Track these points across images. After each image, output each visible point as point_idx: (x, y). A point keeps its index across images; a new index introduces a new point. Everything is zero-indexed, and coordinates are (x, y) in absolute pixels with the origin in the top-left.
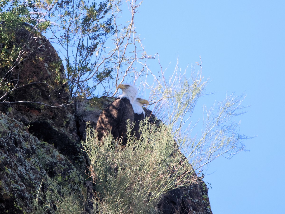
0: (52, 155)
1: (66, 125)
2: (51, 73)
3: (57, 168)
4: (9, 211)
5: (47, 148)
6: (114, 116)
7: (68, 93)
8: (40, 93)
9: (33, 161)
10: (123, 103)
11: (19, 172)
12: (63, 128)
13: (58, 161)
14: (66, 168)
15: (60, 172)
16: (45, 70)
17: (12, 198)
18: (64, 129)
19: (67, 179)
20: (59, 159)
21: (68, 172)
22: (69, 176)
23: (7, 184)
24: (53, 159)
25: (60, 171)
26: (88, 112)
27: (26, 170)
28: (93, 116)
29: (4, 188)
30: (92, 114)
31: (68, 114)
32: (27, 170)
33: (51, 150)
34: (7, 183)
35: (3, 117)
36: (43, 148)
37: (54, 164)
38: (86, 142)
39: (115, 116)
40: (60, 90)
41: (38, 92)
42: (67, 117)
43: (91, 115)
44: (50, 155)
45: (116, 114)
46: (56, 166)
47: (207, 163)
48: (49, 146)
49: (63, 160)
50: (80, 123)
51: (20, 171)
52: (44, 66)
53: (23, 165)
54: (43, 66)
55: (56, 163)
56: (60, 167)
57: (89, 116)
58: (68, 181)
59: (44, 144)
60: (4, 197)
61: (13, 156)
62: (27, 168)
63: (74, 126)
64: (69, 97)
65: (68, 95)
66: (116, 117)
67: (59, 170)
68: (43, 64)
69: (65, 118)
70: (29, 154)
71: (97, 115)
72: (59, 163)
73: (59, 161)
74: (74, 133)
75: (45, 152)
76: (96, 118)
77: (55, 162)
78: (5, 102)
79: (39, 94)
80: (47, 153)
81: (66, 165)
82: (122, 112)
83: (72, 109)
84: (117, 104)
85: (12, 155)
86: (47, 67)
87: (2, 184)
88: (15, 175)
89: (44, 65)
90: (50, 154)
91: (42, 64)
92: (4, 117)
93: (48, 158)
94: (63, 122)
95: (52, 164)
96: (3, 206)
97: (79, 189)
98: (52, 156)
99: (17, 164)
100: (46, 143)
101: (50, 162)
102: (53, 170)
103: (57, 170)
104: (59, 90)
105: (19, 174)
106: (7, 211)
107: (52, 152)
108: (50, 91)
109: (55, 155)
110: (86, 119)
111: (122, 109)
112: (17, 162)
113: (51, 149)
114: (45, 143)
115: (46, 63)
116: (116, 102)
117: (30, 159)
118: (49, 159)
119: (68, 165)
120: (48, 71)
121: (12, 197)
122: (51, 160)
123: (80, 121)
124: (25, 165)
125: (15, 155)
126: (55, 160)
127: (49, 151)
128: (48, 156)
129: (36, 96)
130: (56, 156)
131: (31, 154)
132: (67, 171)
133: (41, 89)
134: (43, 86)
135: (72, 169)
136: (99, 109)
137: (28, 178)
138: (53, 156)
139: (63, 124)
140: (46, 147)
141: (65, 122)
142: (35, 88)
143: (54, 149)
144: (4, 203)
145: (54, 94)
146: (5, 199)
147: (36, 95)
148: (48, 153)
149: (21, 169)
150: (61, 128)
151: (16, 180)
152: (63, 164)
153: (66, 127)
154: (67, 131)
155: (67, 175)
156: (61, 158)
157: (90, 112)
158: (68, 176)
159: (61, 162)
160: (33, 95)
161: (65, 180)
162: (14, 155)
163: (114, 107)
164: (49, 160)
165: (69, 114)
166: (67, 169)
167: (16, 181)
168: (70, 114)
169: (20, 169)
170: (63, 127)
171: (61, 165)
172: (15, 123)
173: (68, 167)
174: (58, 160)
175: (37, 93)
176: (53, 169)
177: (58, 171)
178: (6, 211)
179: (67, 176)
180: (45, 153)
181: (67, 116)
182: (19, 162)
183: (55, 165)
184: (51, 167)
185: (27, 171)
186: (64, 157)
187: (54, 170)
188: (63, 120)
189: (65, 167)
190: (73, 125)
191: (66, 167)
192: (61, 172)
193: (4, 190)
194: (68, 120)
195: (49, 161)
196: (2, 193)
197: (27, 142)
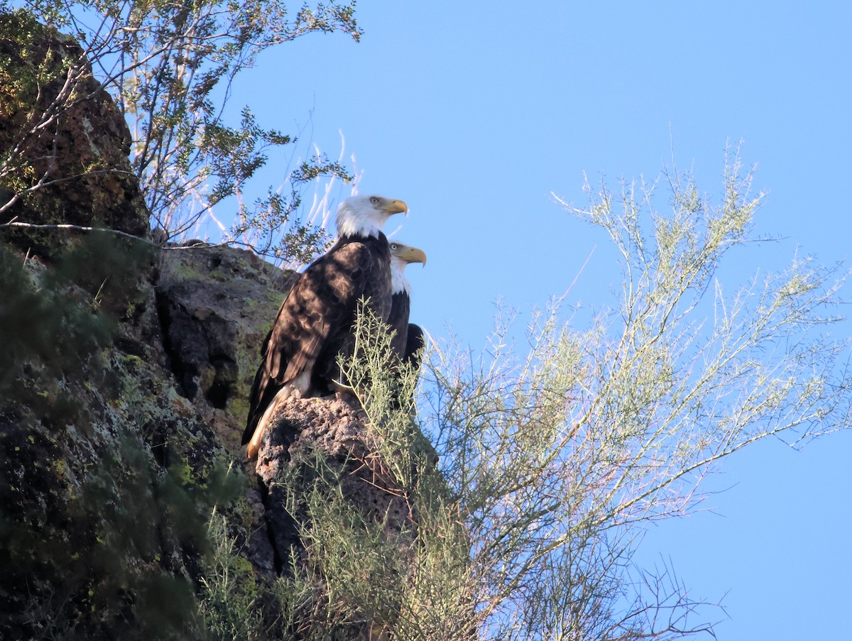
0: (161, 397)
1: (134, 314)
2: (100, 152)
3: (176, 437)
4: (80, 555)
5: (143, 374)
6: (338, 292)
7: (144, 217)
8: (64, 211)
9: (124, 408)
10: (369, 256)
11: (95, 439)
12: (125, 323)
13: (177, 419)
14: (201, 441)
15: (185, 453)
16: (84, 140)
17: (91, 515)
18: (126, 327)
19: (205, 475)
20: (179, 412)
21: (208, 455)
22: (211, 466)
23: (74, 470)
24: (165, 410)
25: (187, 450)
26: (188, 282)
27: (112, 435)
28: (207, 296)
29: (69, 482)
30: (203, 287)
31: (140, 282)
32: (114, 435)
33: (155, 384)
34: (74, 467)
35: (33, 268)
36: (133, 376)
37: (166, 426)
38: (354, 358)
39: (343, 293)
40: (119, 205)
41: (57, 206)
42: (138, 291)
43: (200, 291)
44: (155, 396)
45: (344, 288)
46: (175, 432)
47: (721, 456)
48: (149, 369)
49: (190, 416)
50: (173, 313)
51: (99, 435)
52: (82, 128)
53: (105, 420)
54: (76, 128)
55: (172, 424)
56: (185, 437)
57: (197, 295)
58: (210, 482)
59: (132, 362)
60: (68, 510)
61: (79, 388)
62: (115, 428)
63: (153, 322)
64: (145, 231)
65: (143, 223)
66: (346, 297)
67: (182, 445)
68: (78, 122)
69: (134, 293)
70: (115, 388)
71: (217, 293)
72: (180, 423)
73: (181, 419)
74: (156, 343)
75: (140, 388)
76: (216, 302)
77: (168, 419)
78: (16, 224)
79: (60, 213)
80: (146, 390)
81: (200, 432)
82: (365, 283)
83: (152, 268)
84: (351, 257)
85: (76, 384)
86: (90, 130)
87: (66, 470)
88: (87, 446)
89: (80, 124)
90: (155, 394)
91: (75, 121)
92: (35, 266)
93: (150, 405)
94: (125, 306)
95: (163, 424)
96: (66, 539)
97: (237, 511)
98: (159, 401)
99: (90, 414)
100: (139, 358)
101: (154, 418)
102: (166, 443)
103: (177, 444)
104: (116, 205)
105: (97, 444)
106: (76, 556)
107: (160, 387)
108: (93, 206)
109: (170, 399)
110: (187, 301)
111: (366, 272)
112: (91, 406)
113: (156, 378)
114: (135, 360)
115: (86, 119)
116: (349, 249)
117: (117, 401)
118: (152, 409)
119: (204, 432)
120: (91, 144)
121: (90, 512)
122: (158, 412)
123: (171, 306)
124: (110, 421)
125: (84, 387)
126: (169, 415)
127: (150, 383)
128: (148, 400)
129: (50, 219)
130: (172, 401)
131: (119, 389)
132: (205, 450)
133: (65, 198)
134: (73, 189)
135: (217, 447)
136: (210, 276)
137: (121, 459)
138: (163, 402)
139: (125, 311)
140: (141, 370)
141: (133, 307)
142: (49, 195)
143: (162, 380)
144: (66, 531)
145: (103, 218)
146: (72, 518)
147: (51, 215)
148: (149, 390)
149: (101, 431)
150: (119, 324)
151: (93, 462)
152: (191, 429)
153: (133, 321)
154: (134, 333)
155: (205, 462)
156: (185, 408)
157: (195, 283)
158: (209, 467)
159: (185, 423)
160: (41, 214)
161: (201, 479)
162: (80, 386)
163: (340, 267)
164: (153, 412)
165: (143, 283)
166: (204, 443)
167: (92, 464)
168: (146, 282)
169: (98, 430)
170: (125, 320)
171: (186, 429)
172: (70, 287)
173: (205, 439)
174: (176, 415)
175: (54, 210)
176: (167, 440)
177: (179, 447)
178: (73, 554)
179: (205, 466)
180: (138, 391)
181: (139, 288)
182: (96, 409)
183: (170, 430)
184: (160, 434)
185: (114, 437)
186: (193, 406)
187: (168, 445)
188: (125, 301)
189: (199, 438)
190: (149, 319)
191: (201, 438)
192: (190, 453)
193: (70, 489)
194: (141, 301)
195: (152, 415)
196: (64, 499)
197: (106, 349)
